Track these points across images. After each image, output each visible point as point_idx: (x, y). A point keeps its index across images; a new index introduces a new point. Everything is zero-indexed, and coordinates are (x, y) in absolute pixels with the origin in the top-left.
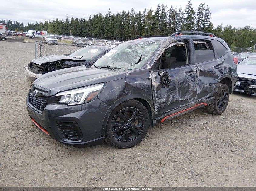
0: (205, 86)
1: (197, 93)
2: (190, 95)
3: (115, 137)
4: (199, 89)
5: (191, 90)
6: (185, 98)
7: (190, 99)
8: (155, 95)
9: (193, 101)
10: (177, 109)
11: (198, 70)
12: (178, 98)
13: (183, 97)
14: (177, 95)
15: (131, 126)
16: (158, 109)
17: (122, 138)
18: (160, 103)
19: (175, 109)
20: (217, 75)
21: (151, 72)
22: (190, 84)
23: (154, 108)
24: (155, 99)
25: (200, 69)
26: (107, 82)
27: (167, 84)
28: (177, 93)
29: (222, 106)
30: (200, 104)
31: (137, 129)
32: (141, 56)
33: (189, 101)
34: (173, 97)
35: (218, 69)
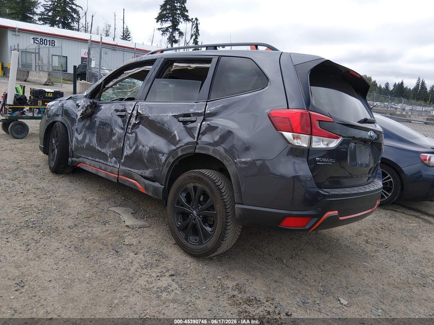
0: (141, 147)
1: (125, 154)
4: (129, 147)
5: (114, 143)
6: (104, 149)
7: (111, 157)
8: (75, 127)
9: (115, 163)
10: (93, 160)
11: (135, 112)
12: (95, 144)
13: (102, 148)
14: (95, 140)
16: (75, 146)
18: (77, 140)
20: (175, 135)
22: (114, 131)
23: (72, 142)
24: (74, 132)
25: (139, 111)
28: (95, 135)
30: (129, 180)
33: (109, 159)
34: (90, 141)
35: (185, 123)
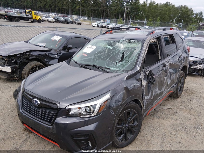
0: (173, 76)
1: (168, 84)
2: (164, 87)
3: (117, 139)
4: (169, 80)
5: (165, 83)
6: (162, 91)
7: (164, 90)
8: (144, 93)
9: (166, 91)
11: (169, 64)
12: (158, 92)
14: (157, 89)
15: (129, 126)
16: (146, 105)
17: (123, 138)
18: (147, 99)
19: (156, 101)
21: (140, 73)
22: (165, 78)
23: (143, 104)
24: (144, 97)
25: (170, 63)
26: (112, 90)
27: (152, 82)
28: (157, 87)
29: (181, 90)
30: (169, 93)
31: (133, 127)
32: (123, 54)
33: (164, 92)
34: (155, 92)
